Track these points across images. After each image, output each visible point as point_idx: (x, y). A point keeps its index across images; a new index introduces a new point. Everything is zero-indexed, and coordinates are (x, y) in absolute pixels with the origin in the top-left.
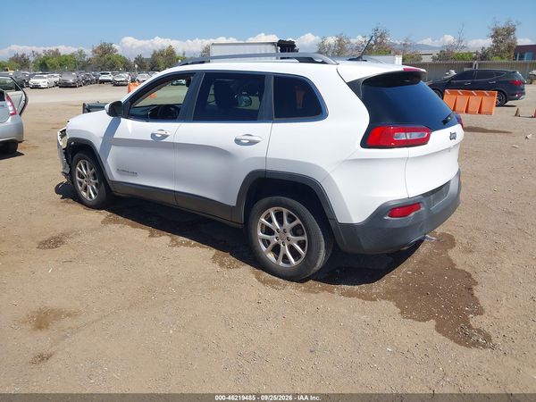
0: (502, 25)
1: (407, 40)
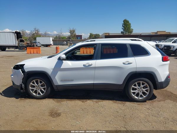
0: (72, 29)
1: (46, 32)
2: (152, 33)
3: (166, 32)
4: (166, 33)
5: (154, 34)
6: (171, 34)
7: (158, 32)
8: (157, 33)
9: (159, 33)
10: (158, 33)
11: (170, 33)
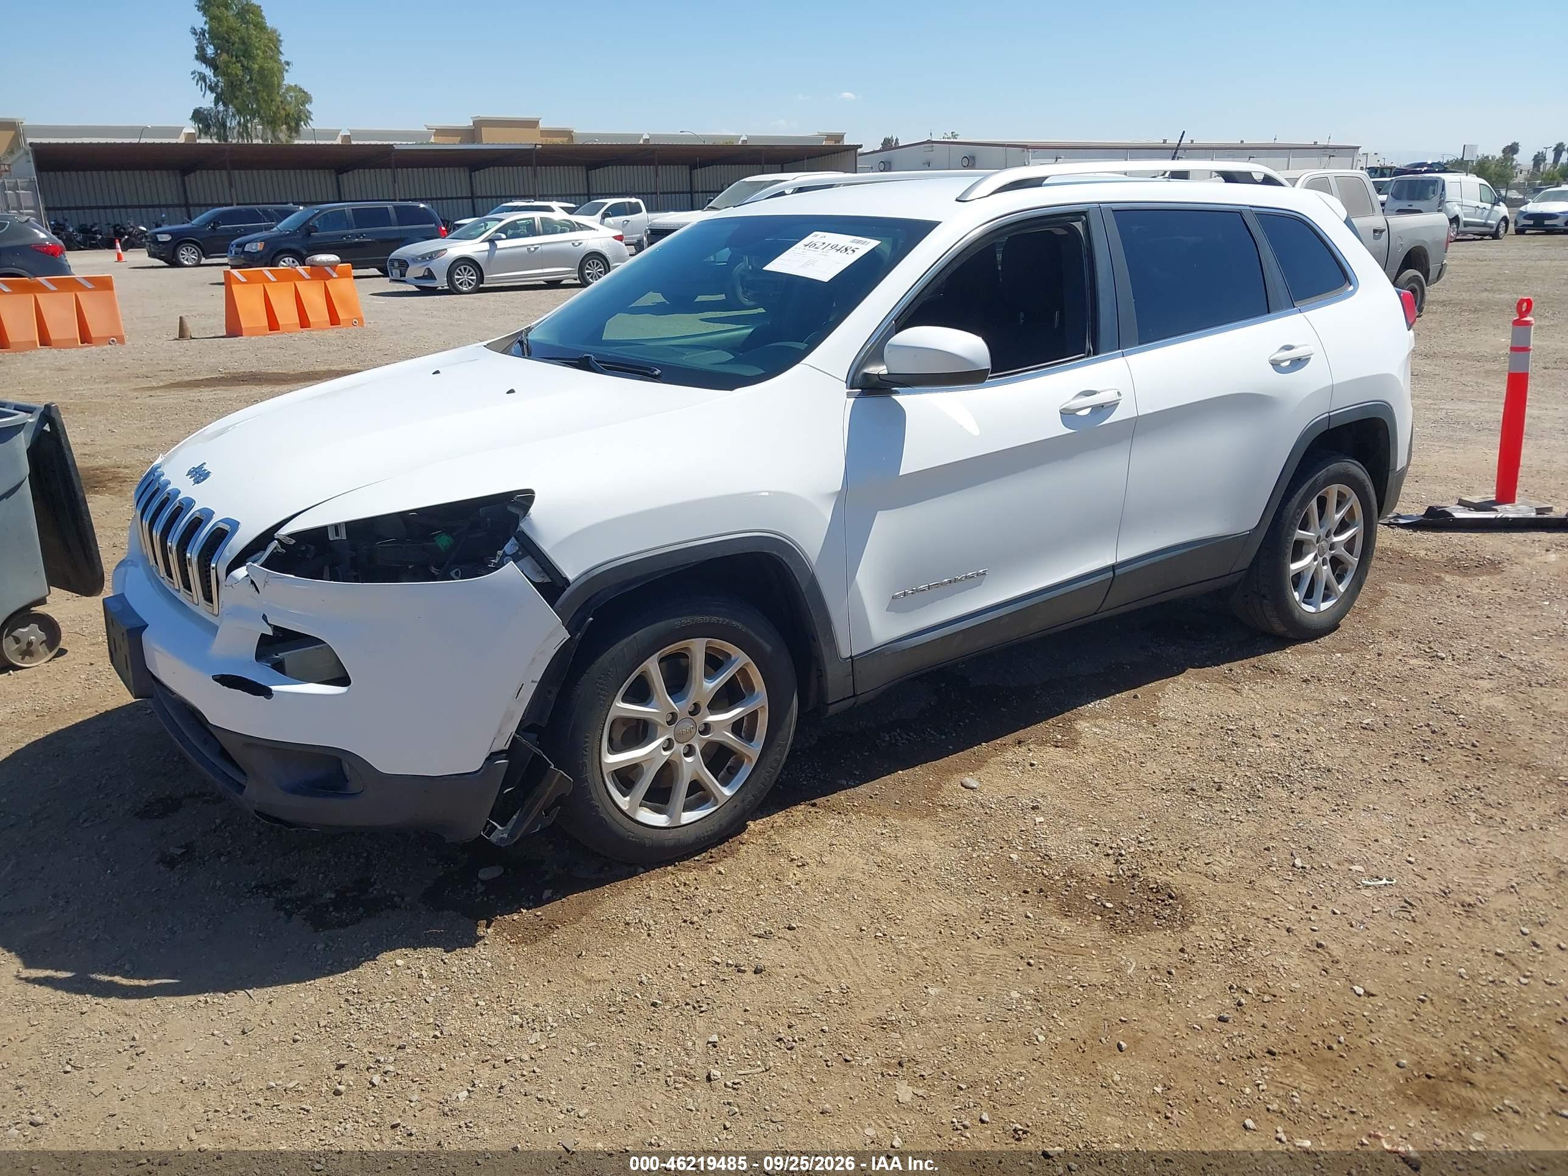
2: (441, 132)
3: (542, 125)
4: (546, 133)
5: (453, 144)
6: (578, 142)
7: (479, 124)
8: (472, 133)
9: (492, 141)
10: (485, 131)
11: (568, 133)
